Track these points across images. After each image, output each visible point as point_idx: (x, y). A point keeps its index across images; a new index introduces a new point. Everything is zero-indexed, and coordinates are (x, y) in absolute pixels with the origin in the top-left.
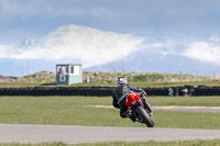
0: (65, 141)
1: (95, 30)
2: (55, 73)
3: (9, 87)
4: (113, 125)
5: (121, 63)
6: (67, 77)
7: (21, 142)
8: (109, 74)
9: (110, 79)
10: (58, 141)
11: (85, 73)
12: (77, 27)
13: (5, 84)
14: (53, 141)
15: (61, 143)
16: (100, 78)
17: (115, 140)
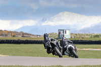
0: (62, 65)
1: (76, 14)
2: (58, 33)
3: (36, 40)
4: (84, 58)
5: (88, 29)
6: (63, 35)
7: (42, 65)
8: (82, 34)
9: (83, 36)
10: (59, 65)
11: (72, 34)
12: (68, 13)
13: (35, 38)
14: (57, 65)
15: (60, 66)
16: (78, 36)
17: (85, 64)
